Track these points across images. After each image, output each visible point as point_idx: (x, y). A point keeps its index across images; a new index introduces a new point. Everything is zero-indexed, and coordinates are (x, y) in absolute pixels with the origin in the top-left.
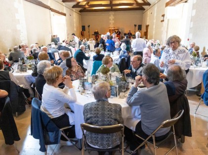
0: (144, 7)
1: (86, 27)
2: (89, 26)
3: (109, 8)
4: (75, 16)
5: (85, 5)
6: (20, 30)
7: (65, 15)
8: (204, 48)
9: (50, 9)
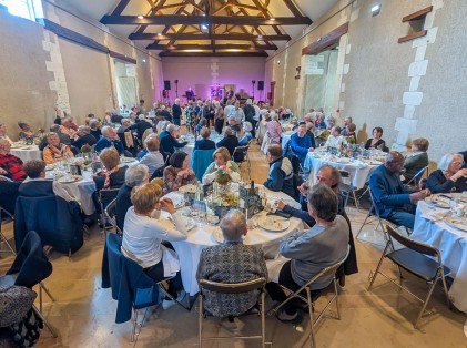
0: (267, 51)
1: (172, 84)
2: (177, 82)
3: (211, 51)
4: (153, 63)
5: (168, 45)
6: (55, 92)
7: (134, 62)
8: (365, 126)
9: (109, 52)
